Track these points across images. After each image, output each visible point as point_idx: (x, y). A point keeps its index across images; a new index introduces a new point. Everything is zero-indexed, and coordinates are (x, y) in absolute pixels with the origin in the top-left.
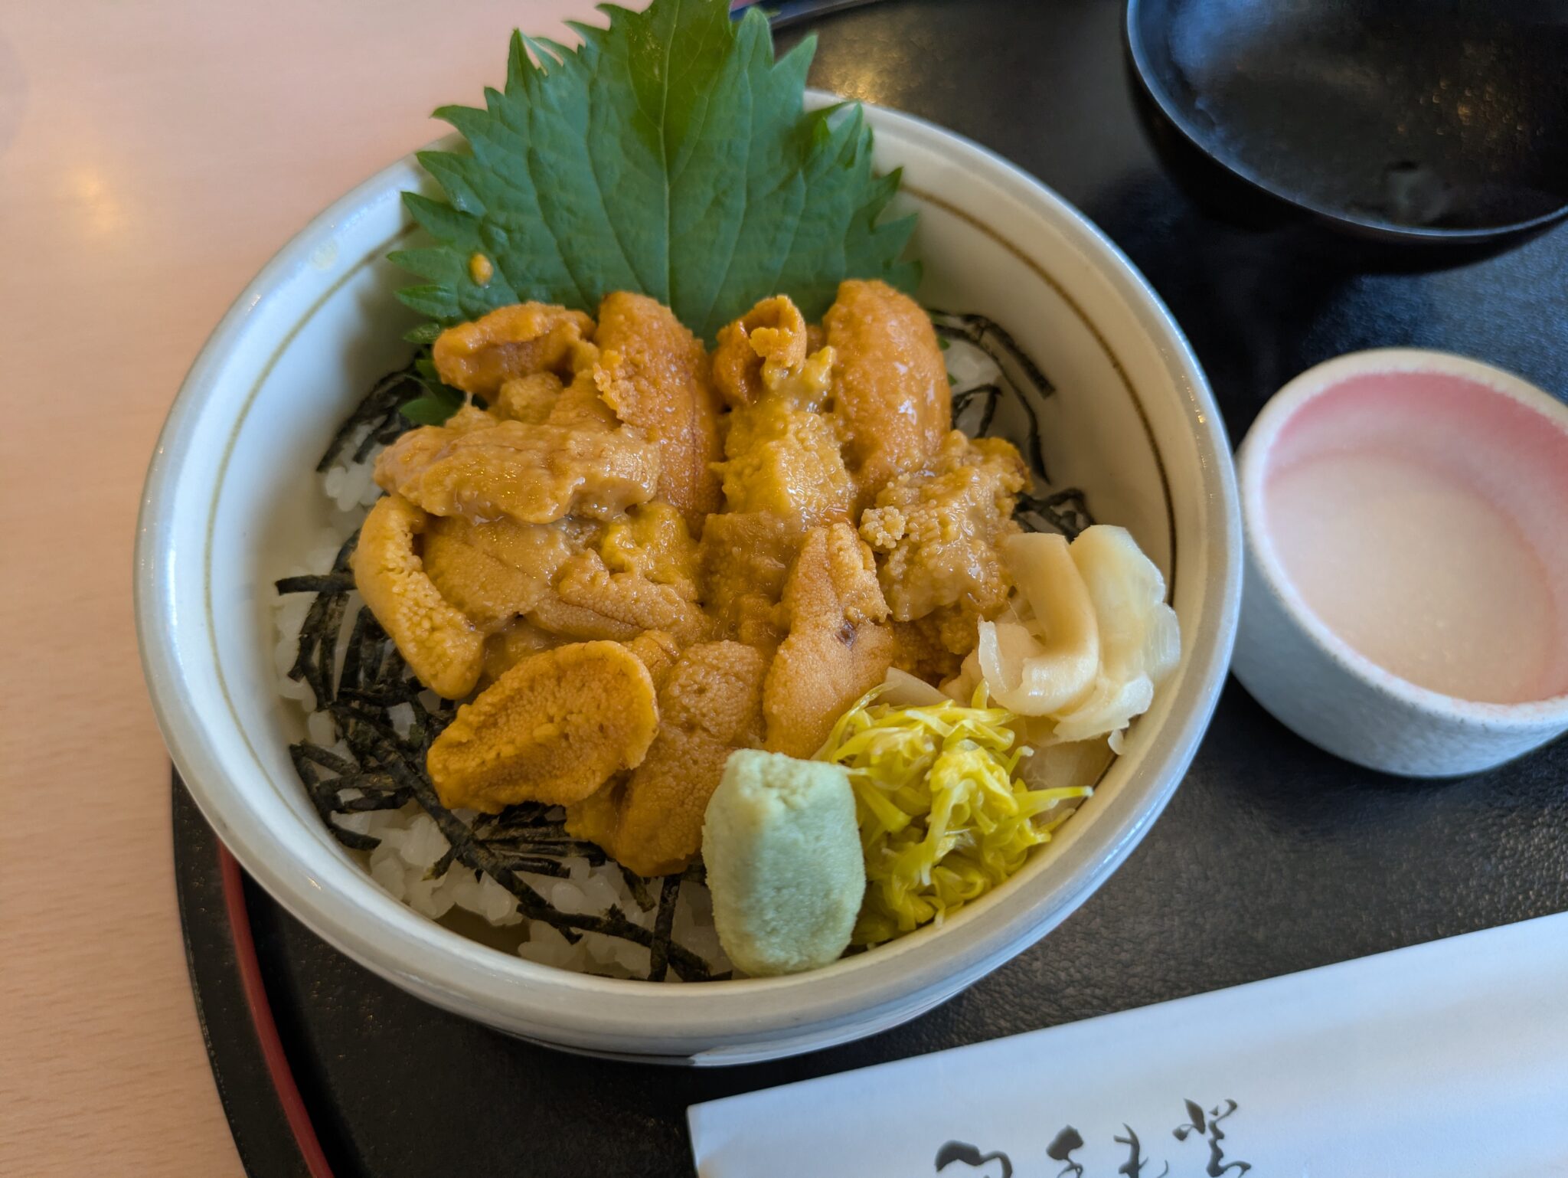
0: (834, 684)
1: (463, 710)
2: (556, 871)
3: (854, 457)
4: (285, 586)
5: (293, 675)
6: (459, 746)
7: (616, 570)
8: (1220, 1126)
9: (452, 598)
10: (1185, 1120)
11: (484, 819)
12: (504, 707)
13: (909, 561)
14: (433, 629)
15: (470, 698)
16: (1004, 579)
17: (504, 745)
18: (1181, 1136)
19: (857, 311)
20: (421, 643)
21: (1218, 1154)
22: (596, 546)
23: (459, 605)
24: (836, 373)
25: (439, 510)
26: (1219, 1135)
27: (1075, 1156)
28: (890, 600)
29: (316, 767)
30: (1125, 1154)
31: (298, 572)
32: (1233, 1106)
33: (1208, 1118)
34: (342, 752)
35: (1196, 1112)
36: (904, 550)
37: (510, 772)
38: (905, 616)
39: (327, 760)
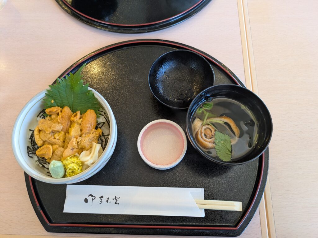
0: (69, 154)
1: (40, 148)
2: (46, 164)
3: (81, 130)
4: (30, 130)
5: (30, 139)
6: (38, 151)
7: (55, 138)
8: (118, 199)
9: (40, 138)
10: (114, 198)
11: (41, 158)
12: (43, 149)
13: (80, 143)
14: (38, 140)
15: (41, 147)
16: (90, 146)
17: (41, 153)
18: (113, 199)
19: (86, 114)
20: (37, 141)
21: (116, 202)
22: (54, 135)
23: (41, 138)
24: (82, 121)
25: (40, 129)
26: (117, 200)
27: (102, 198)
28: (78, 146)
29: (29, 149)
30: (107, 199)
31: (31, 129)
32: (120, 198)
33: (117, 198)
34: (31, 148)
35: (116, 197)
36: (80, 142)
37: (43, 155)
38: (79, 148)
39: (30, 148)
